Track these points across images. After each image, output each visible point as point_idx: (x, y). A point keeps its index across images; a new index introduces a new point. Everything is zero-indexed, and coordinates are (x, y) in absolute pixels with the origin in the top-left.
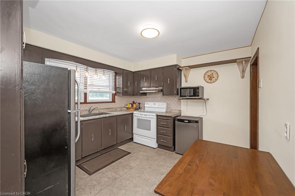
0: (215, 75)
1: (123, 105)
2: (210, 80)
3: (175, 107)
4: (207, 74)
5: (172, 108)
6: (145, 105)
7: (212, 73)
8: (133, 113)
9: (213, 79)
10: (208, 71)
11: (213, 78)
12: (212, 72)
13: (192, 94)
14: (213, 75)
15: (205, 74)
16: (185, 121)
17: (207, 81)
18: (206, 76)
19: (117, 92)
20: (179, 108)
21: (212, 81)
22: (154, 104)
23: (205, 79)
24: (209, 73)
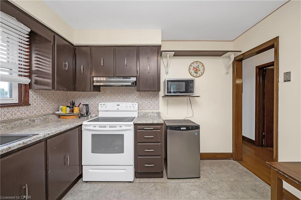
0: (201, 68)
1: (48, 110)
2: (195, 73)
3: (151, 108)
4: (193, 65)
5: (146, 109)
6: (100, 108)
7: (198, 66)
8: (81, 125)
9: (199, 73)
10: (194, 62)
11: (199, 71)
12: (198, 63)
13: (184, 90)
14: (198, 67)
15: (190, 65)
16: (182, 128)
17: (192, 74)
18: (192, 68)
19: (33, 82)
20: (157, 109)
21: (198, 75)
22: (117, 105)
23: (191, 71)
24: (195, 65)
